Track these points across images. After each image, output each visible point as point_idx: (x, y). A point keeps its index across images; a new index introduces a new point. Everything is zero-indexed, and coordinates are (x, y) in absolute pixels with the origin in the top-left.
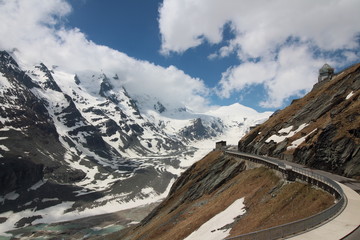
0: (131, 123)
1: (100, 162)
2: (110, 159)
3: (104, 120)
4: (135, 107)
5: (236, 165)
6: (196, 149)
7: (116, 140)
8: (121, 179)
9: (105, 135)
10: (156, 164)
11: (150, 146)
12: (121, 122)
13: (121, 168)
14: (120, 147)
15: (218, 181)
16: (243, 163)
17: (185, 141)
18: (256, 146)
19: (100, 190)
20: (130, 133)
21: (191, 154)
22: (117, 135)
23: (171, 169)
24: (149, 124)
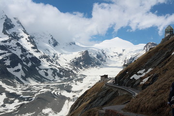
0: (31, 57)
1: (7, 90)
2: (15, 86)
3: (8, 54)
4: (33, 43)
5: (113, 93)
6: (85, 76)
7: (18, 70)
8: (25, 102)
9: (9, 67)
10: (52, 90)
11: (47, 74)
12: (22, 56)
13: (24, 94)
14: (22, 77)
15: (103, 103)
16: (117, 91)
17: (75, 70)
18: (125, 81)
19: (9, 111)
20: (30, 64)
21: (81, 80)
22: (20, 66)
23: (65, 93)
24: (45, 57)
